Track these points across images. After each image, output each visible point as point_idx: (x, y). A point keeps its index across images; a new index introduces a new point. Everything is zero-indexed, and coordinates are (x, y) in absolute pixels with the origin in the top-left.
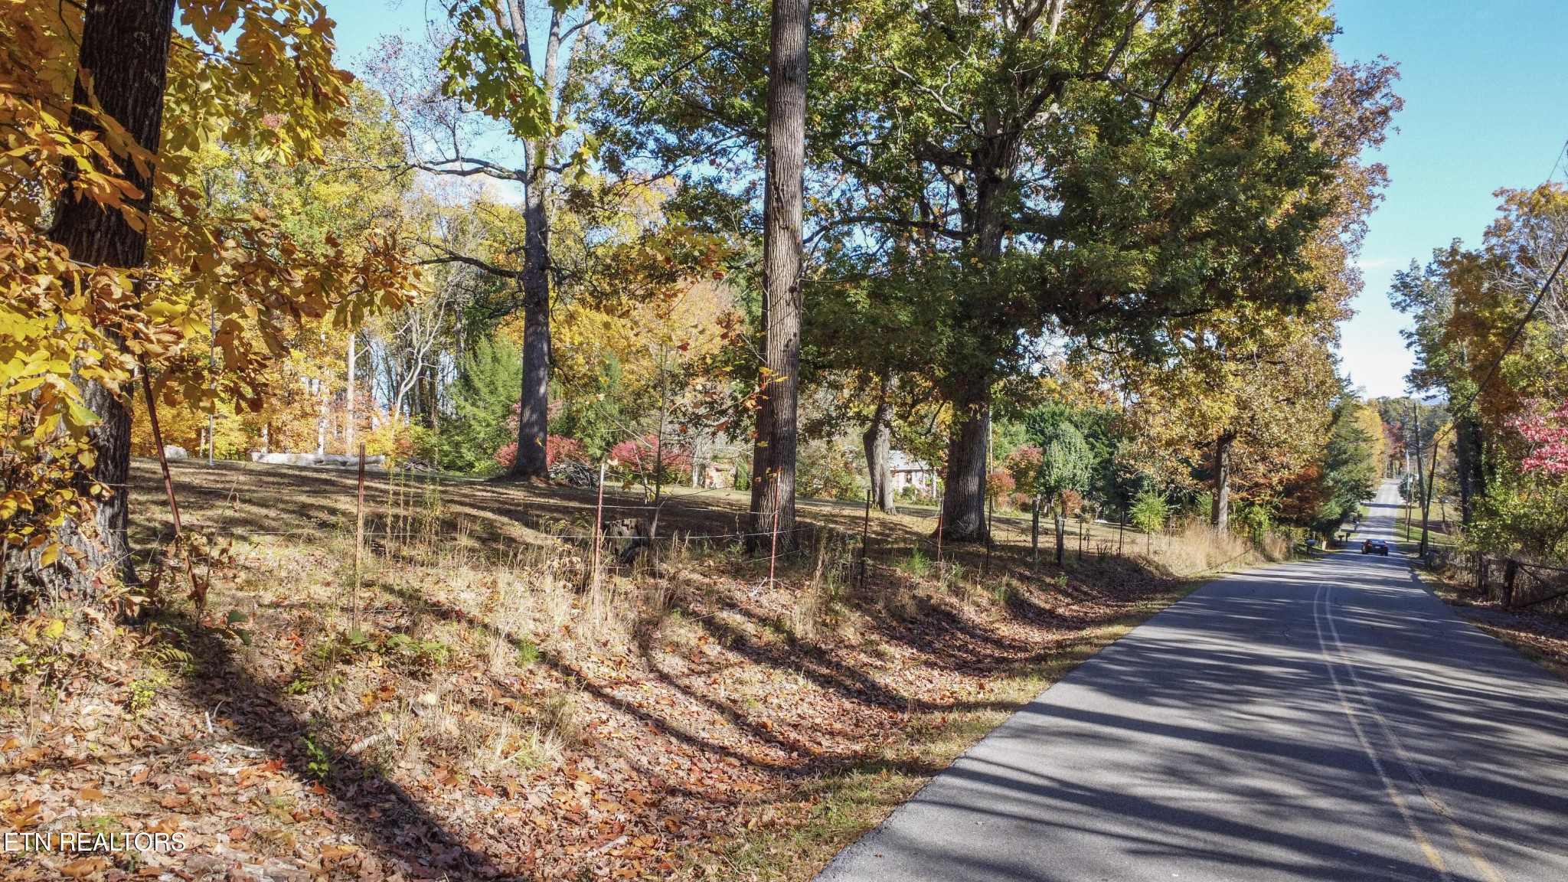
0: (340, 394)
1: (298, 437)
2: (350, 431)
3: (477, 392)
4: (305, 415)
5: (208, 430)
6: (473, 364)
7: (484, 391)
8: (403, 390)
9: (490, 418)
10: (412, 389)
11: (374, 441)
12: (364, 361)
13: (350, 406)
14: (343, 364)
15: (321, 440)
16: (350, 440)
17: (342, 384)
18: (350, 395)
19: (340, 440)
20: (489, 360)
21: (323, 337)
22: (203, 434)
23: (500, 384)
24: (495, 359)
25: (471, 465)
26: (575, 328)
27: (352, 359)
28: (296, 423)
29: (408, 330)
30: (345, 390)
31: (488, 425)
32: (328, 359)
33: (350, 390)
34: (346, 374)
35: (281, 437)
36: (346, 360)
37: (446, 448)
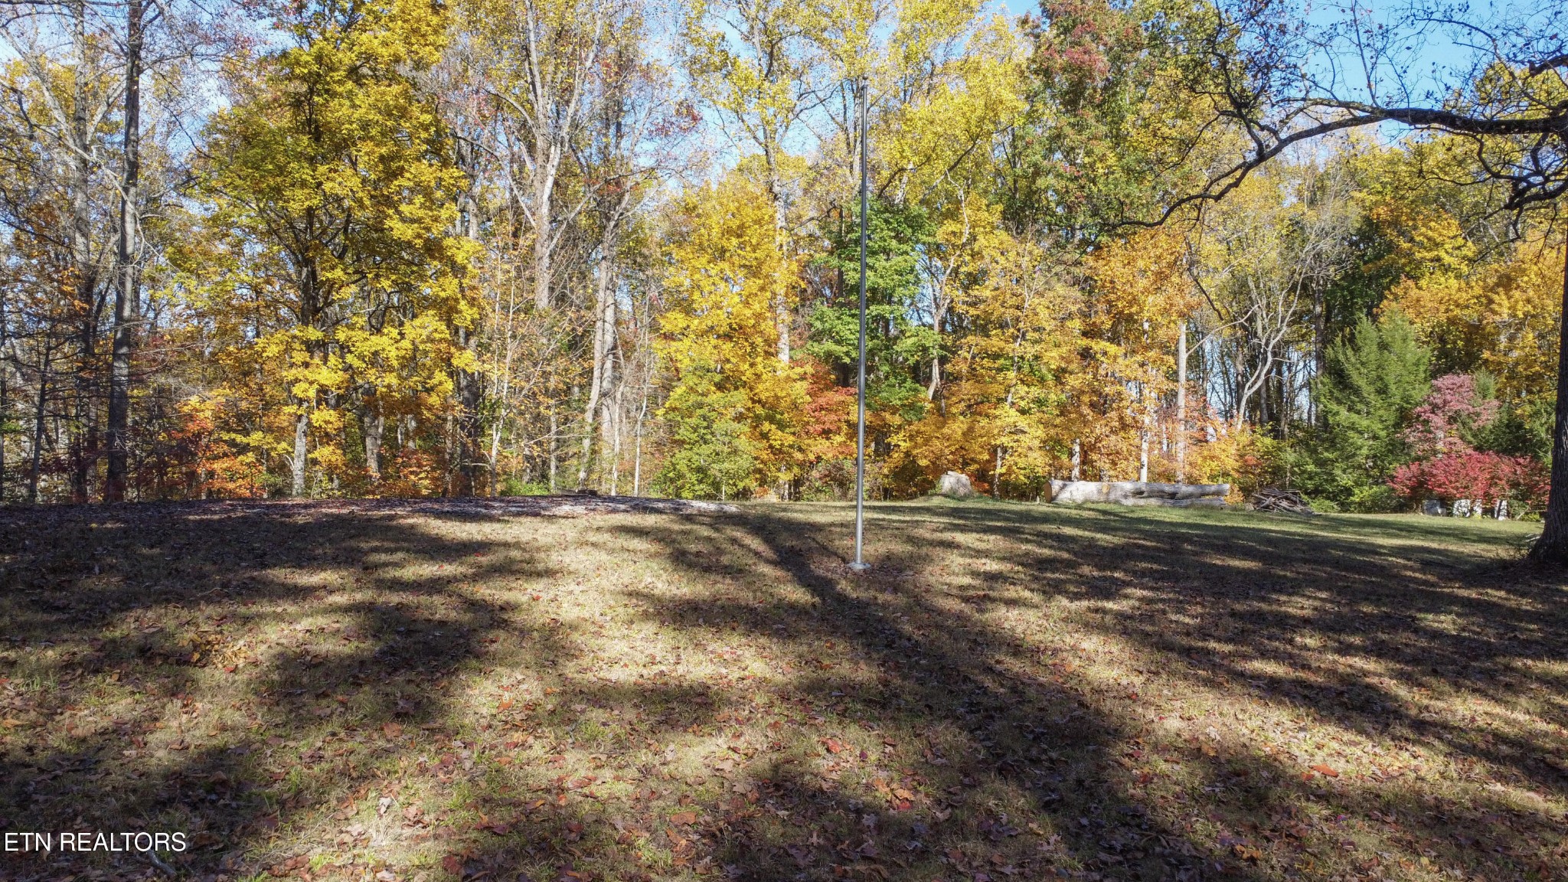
0: (1170, 397)
1: (1114, 457)
2: (1181, 445)
3: (1357, 391)
4: (1124, 427)
5: (1005, 450)
6: (1350, 352)
7: (1367, 390)
8: (1248, 393)
9: (1377, 427)
10: (1258, 393)
11: (1212, 458)
12: (1196, 361)
13: (1181, 415)
14: (1172, 360)
15: (1144, 458)
16: (1181, 456)
17: (1171, 386)
18: (1181, 401)
19: (1170, 456)
20: (1375, 348)
21: (1146, 326)
22: (1000, 454)
23: (1391, 379)
24: (1383, 346)
25: (1348, 491)
26: (1517, 294)
27: (1184, 356)
28: (1113, 438)
29: (1252, 320)
30: (1175, 395)
31: (1375, 437)
32: (1152, 354)
33: (1182, 392)
34: (1176, 373)
35: (1094, 457)
36: (1176, 354)
37: (1311, 468)
